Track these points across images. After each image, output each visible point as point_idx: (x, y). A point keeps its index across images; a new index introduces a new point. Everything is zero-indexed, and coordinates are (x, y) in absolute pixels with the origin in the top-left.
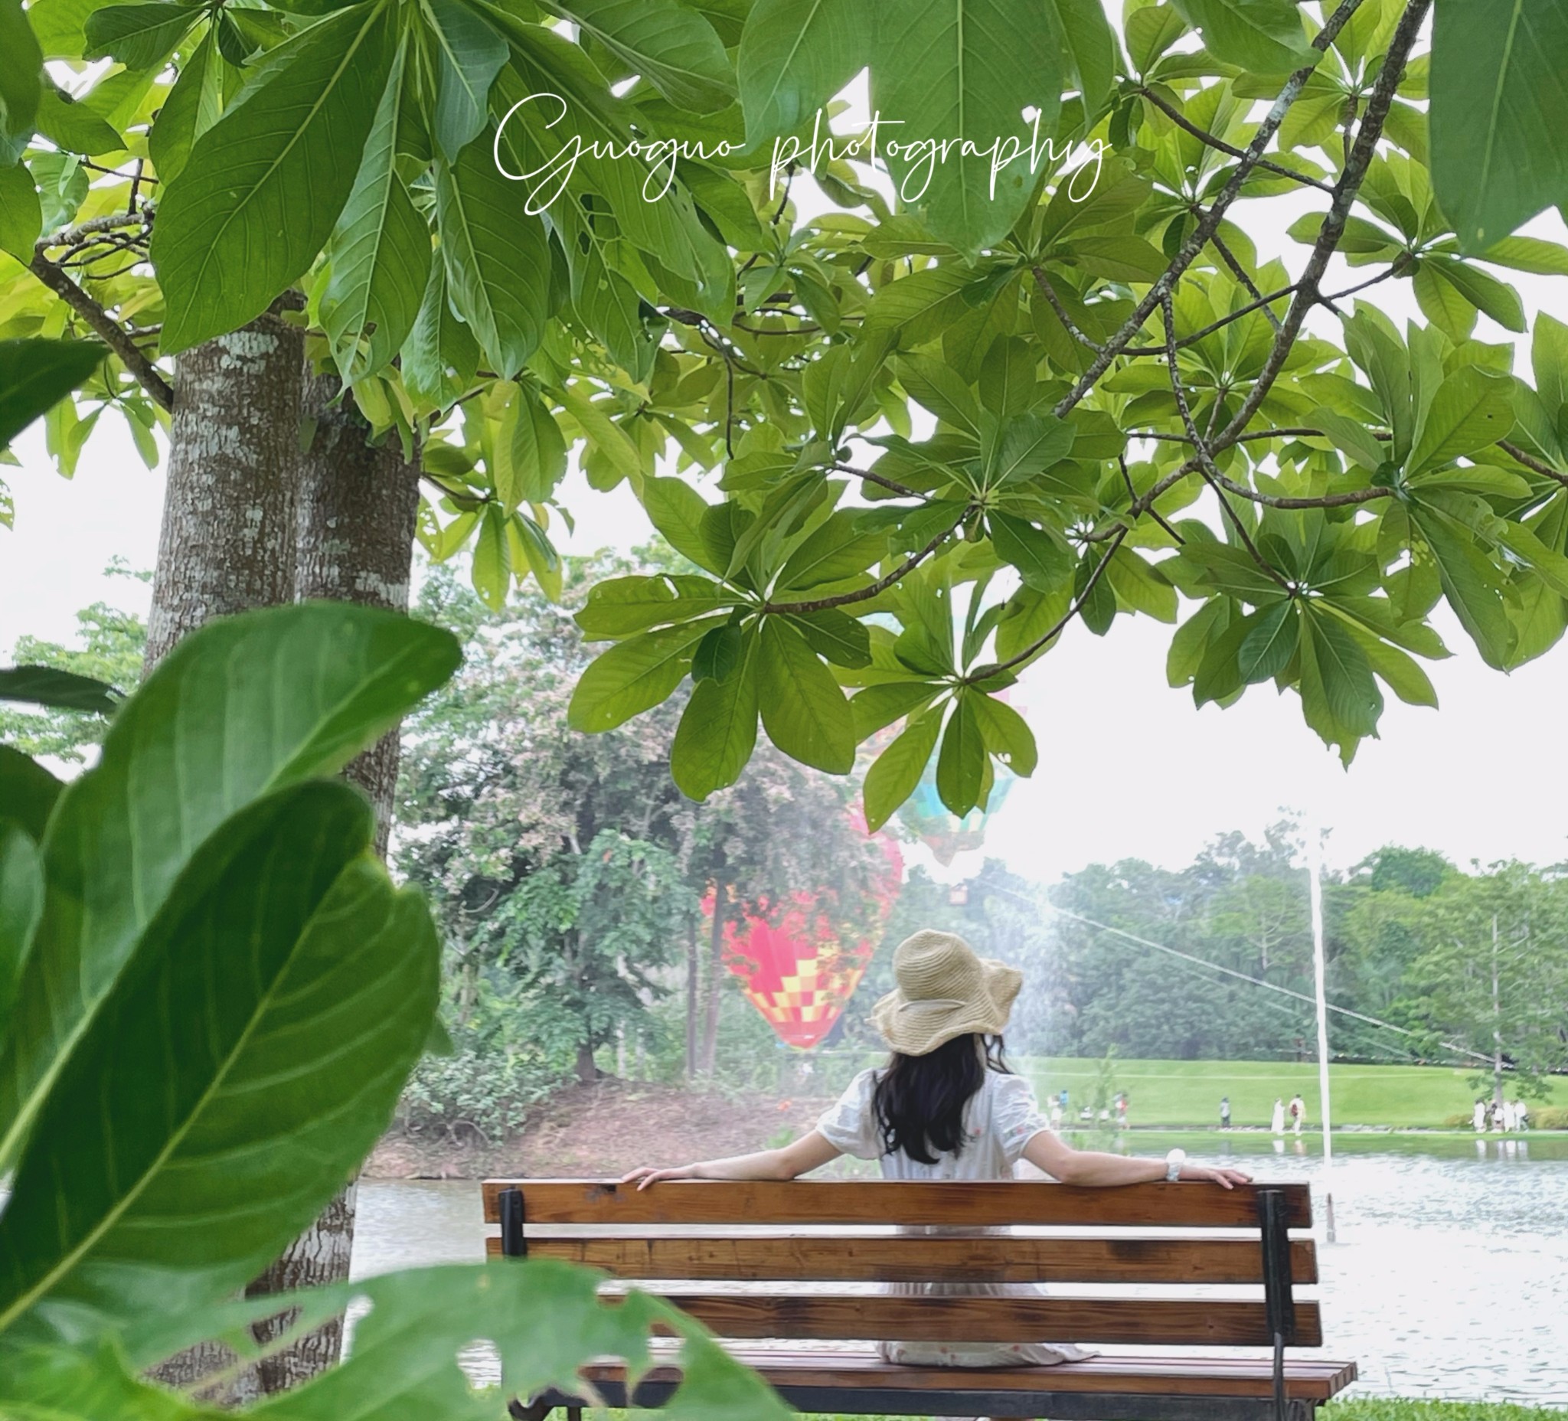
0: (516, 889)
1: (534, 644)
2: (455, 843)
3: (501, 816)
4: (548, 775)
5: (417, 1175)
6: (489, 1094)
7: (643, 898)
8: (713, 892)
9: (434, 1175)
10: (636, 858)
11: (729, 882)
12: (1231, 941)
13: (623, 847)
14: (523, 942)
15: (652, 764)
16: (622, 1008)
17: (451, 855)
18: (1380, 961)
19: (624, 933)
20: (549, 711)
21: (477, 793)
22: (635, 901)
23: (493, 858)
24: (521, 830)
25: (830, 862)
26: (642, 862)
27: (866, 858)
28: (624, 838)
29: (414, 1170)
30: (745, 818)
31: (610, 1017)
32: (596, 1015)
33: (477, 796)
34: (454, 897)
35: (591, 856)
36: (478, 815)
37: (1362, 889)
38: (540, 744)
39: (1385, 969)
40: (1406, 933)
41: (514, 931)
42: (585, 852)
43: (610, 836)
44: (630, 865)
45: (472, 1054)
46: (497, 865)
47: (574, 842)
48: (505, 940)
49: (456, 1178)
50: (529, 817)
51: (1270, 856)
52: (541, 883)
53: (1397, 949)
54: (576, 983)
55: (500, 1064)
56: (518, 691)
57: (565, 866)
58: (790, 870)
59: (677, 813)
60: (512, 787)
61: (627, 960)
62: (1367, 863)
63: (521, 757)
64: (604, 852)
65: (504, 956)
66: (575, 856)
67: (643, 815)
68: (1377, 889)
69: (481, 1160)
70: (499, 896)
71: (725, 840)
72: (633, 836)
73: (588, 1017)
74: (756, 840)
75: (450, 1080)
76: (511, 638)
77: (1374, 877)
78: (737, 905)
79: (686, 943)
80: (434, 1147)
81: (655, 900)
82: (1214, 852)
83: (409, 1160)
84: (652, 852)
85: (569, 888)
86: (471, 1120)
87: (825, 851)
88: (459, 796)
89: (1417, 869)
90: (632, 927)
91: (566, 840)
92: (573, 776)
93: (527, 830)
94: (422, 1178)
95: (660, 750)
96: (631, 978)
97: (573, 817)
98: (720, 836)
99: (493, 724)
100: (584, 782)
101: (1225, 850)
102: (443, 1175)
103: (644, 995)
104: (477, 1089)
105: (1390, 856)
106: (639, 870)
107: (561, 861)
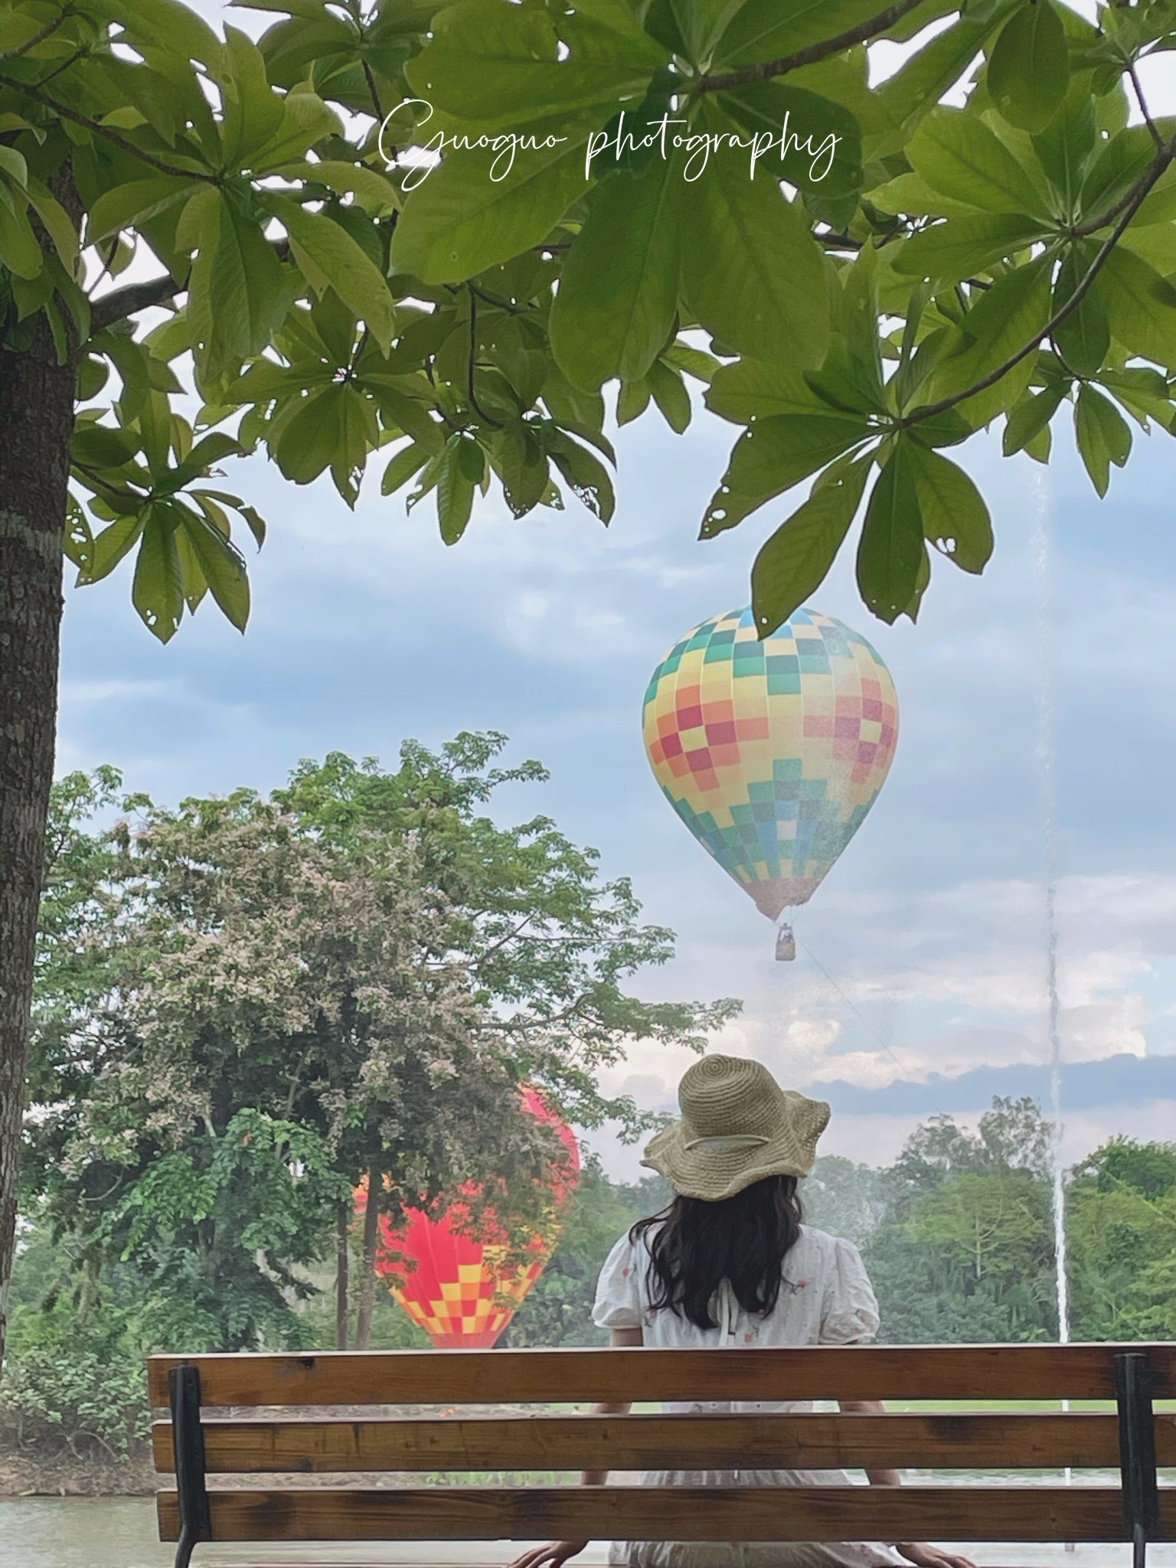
0: (143, 1175)
1: (160, 902)
2: (73, 1124)
3: (125, 1094)
4: (179, 1047)
5: (33, 1491)
6: (114, 1402)
7: (288, 1185)
8: (365, 1179)
9: (51, 1491)
10: (280, 1140)
11: (384, 1170)
12: (940, 1246)
13: (264, 1128)
14: (151, 1233)
15: (296, 1035)
16: (264, 1307)
17: (69, 1136)
18: (1106, 1268)
19: (267, 1225)
20: (179, 976)
21: (97, 1068)
22: (279, 1187)
23: (116, 1141)
24: (148, 1109)
25: (498, 1145)
26: (286, 1145)
27: (540, 1142)
28: (266, 1118)
29: (29, 1487)
30: (403, 1097)
31: (249, 1318)
32: (234, 1315)
33: (97, 1072)
34: (72, 1185)
35: (228, 1138)
36: (98, 1092)
37: (1088, 1191)
38: (167, 1012)
39: (1112, 1277)
40: (1136, 1237)
41: (140, 1221)
42: (222, 1134)
43: (250, 1116)
44: (273, 1148)
45: (93, 1357)
46: (120, 1148)
47: (208, 1123)
48: (132, 1231)
49: (76, 1494)
50: (155, 1094)
51: (986, 1153)
52: (171, 1168)
53: (1126, 1256)
54: (211, 1279)
55: (126, 1368)
56: (144, 953)
57: (197, 1146)
58: (454, 1155)
59: (326, 1090)
60: (137, 1061)
61: (267, 1254)
62: (1092, 1161)
63: (146, 1027)
64: (243, 1133)
65: (130, 1249)
66: (210, 1139)
67: (287, 1094)
68: (1104, 1190)
69: (104, 1475)
70: (122, 1185)
71: (380, 1121)
72: (276, 1116)
73: (225, 1317)
74: (416, 1121)
75: (69, 1386)
76: (135, 894)
77: (1101, 1177)
78: (394, 1193)
79: (336, 1235)
80: (52, 1460)
81: (301, 1188)
82: (922, 1150)
83: (24, 1475)
84: (296, 1134)
85: (203, 1174)
86: (94, 1431)
87: (494, 1134)
88: (76, 1071)
89: (1148, 1170)
90: (275, 1217)
91: (199, 1120)
92: (206, 1049)
93: (155, 1109)
94: (37, 1494)
95: (306, 1020)
96: (273, 1275)
97: (207, 1095)
98: (375, 1117)
99: (115, 992)
100: (219, 1056)
101: (937, 1147)
102: (63, 1492)
103: (288, 1293)
104: (101, 1397)
105: (1119, 1154)
106: (283, 1154)
107: (193, 1143)
